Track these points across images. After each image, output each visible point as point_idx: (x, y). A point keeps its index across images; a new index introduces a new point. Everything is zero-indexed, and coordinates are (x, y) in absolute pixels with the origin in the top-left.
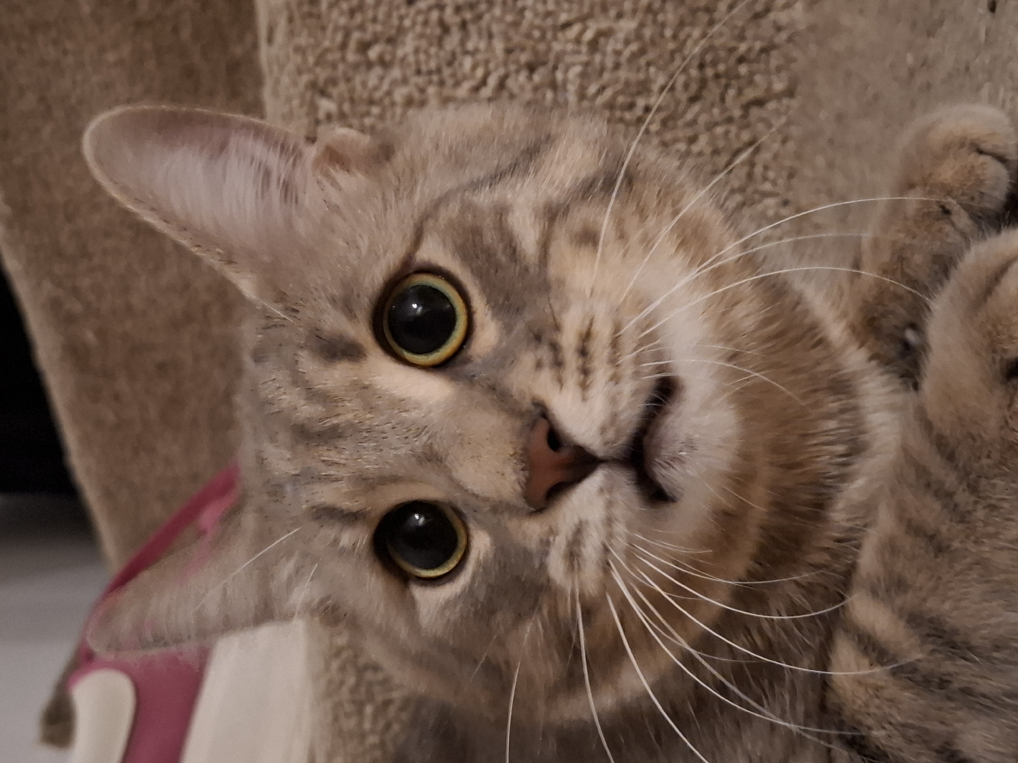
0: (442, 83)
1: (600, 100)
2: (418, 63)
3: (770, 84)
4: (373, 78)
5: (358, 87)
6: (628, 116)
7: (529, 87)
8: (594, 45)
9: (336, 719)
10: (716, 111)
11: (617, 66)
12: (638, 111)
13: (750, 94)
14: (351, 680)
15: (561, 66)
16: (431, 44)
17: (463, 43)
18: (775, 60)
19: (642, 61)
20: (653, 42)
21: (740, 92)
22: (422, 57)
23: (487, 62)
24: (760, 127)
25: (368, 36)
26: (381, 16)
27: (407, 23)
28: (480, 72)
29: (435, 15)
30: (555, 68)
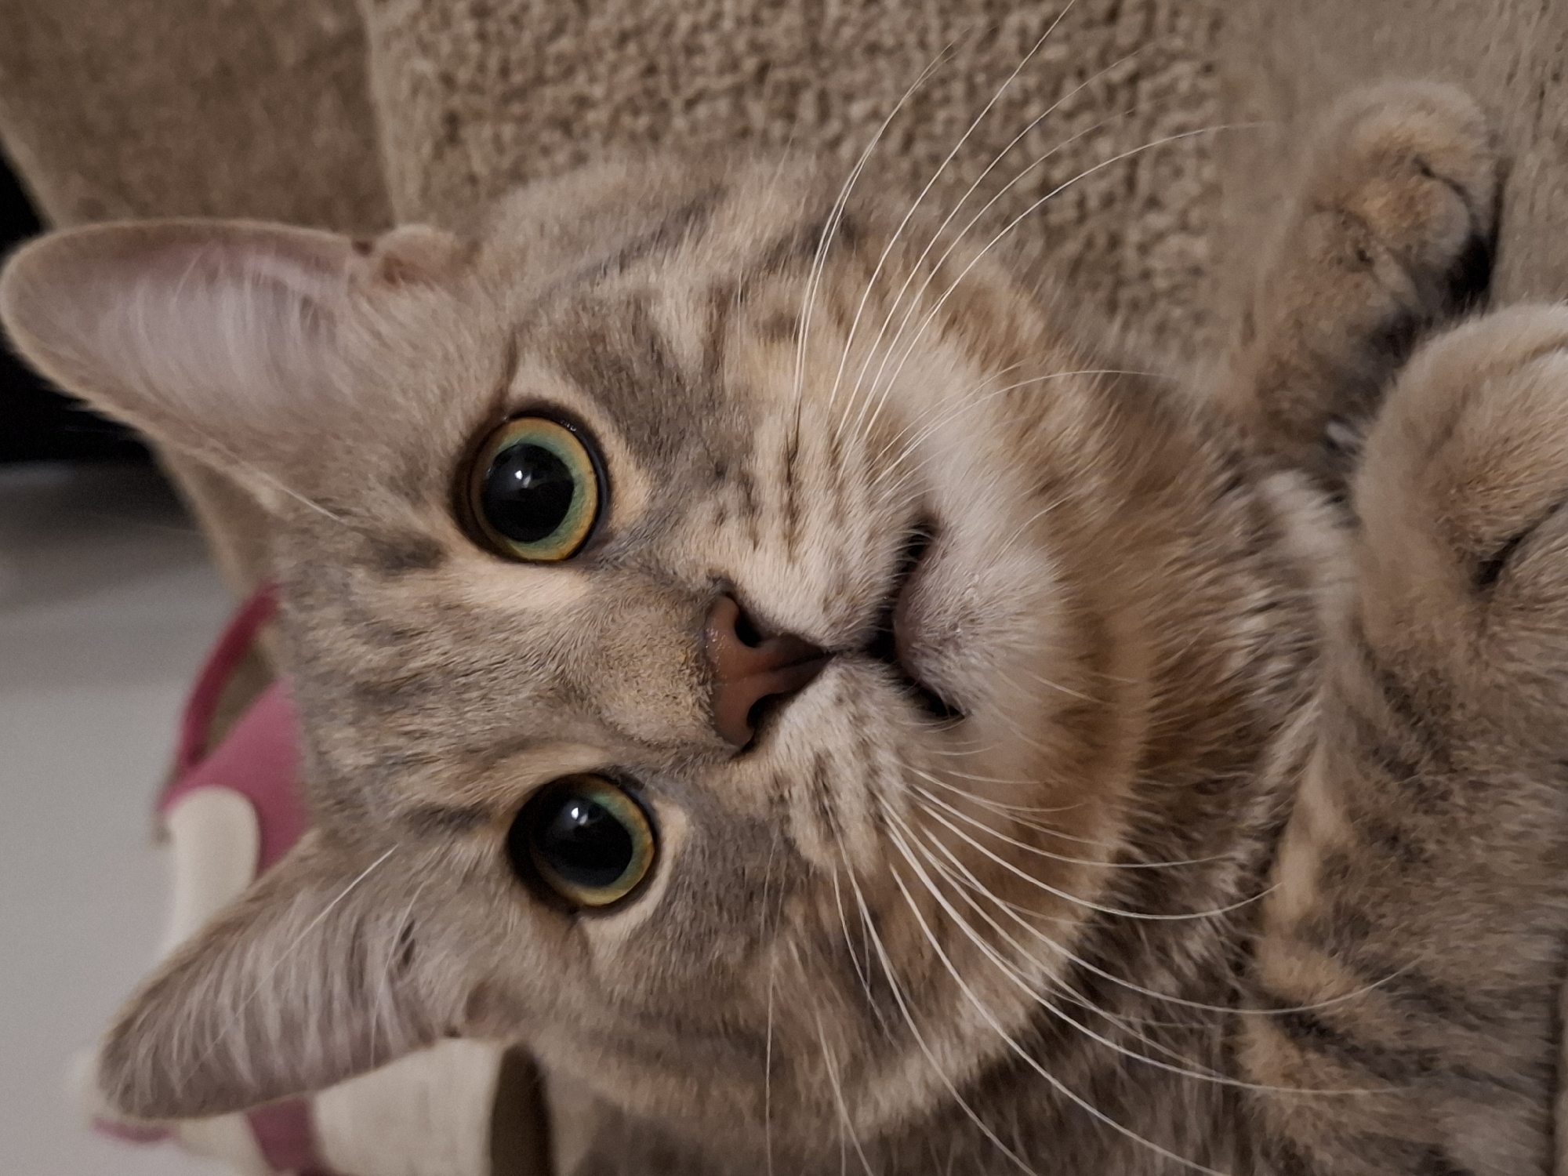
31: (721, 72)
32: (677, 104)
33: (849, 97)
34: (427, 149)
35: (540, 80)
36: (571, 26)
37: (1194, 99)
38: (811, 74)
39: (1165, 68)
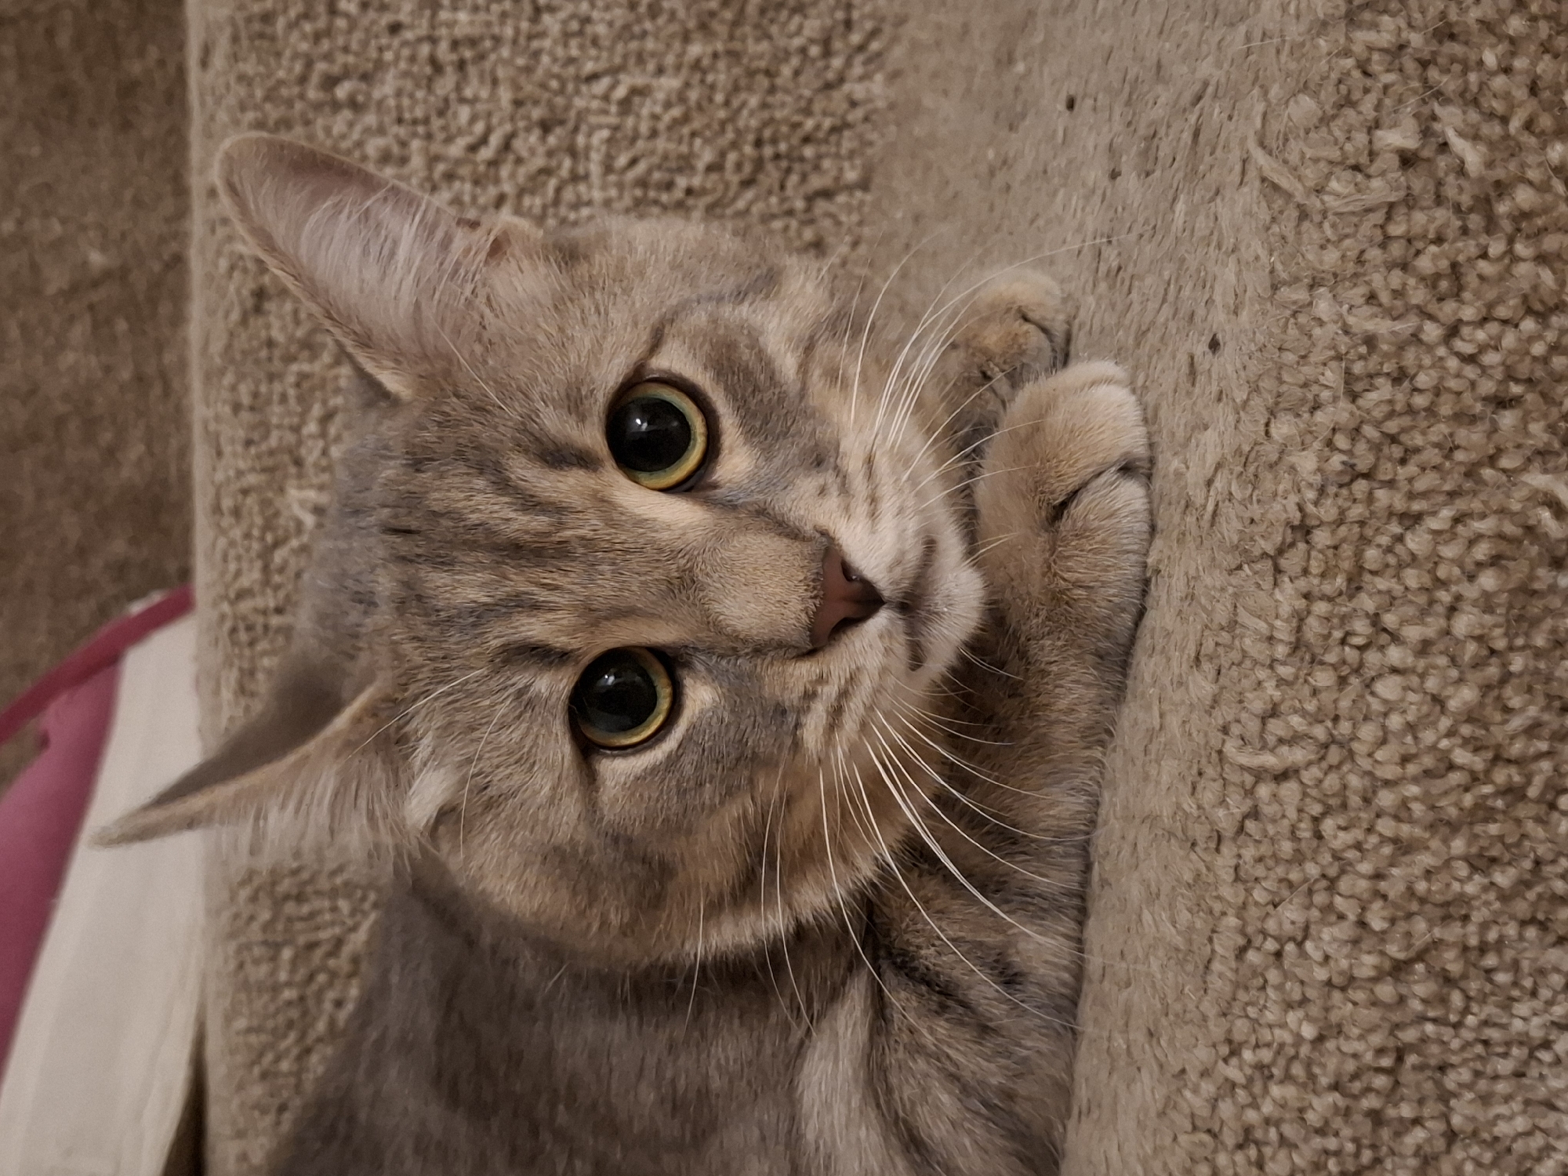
0: (429, 137)
1: (631, 175)
2: (399, 108)
3: (841, 170)
4: (339, 124)
5: (320, 133)
6: (664, 197)
7: (541, 150)
8: (626, 105)
10: (774, 200)
11: (654, 134)
12: (678, 194)
13: (816, 182)
15: (584, 128)
16: (418, 86)
17: (458, 88)
18: (848, 142)
19: (686, 130)
20: (700, 107)
21: (804, 178)
22: (406, 102)
23: (489, 114)
24: (827, 223)
25: (336, 69)
26: (354, 46)
27: (388, 56)
28: (479, 128)
29: (425, 50)
30: (576, 130)
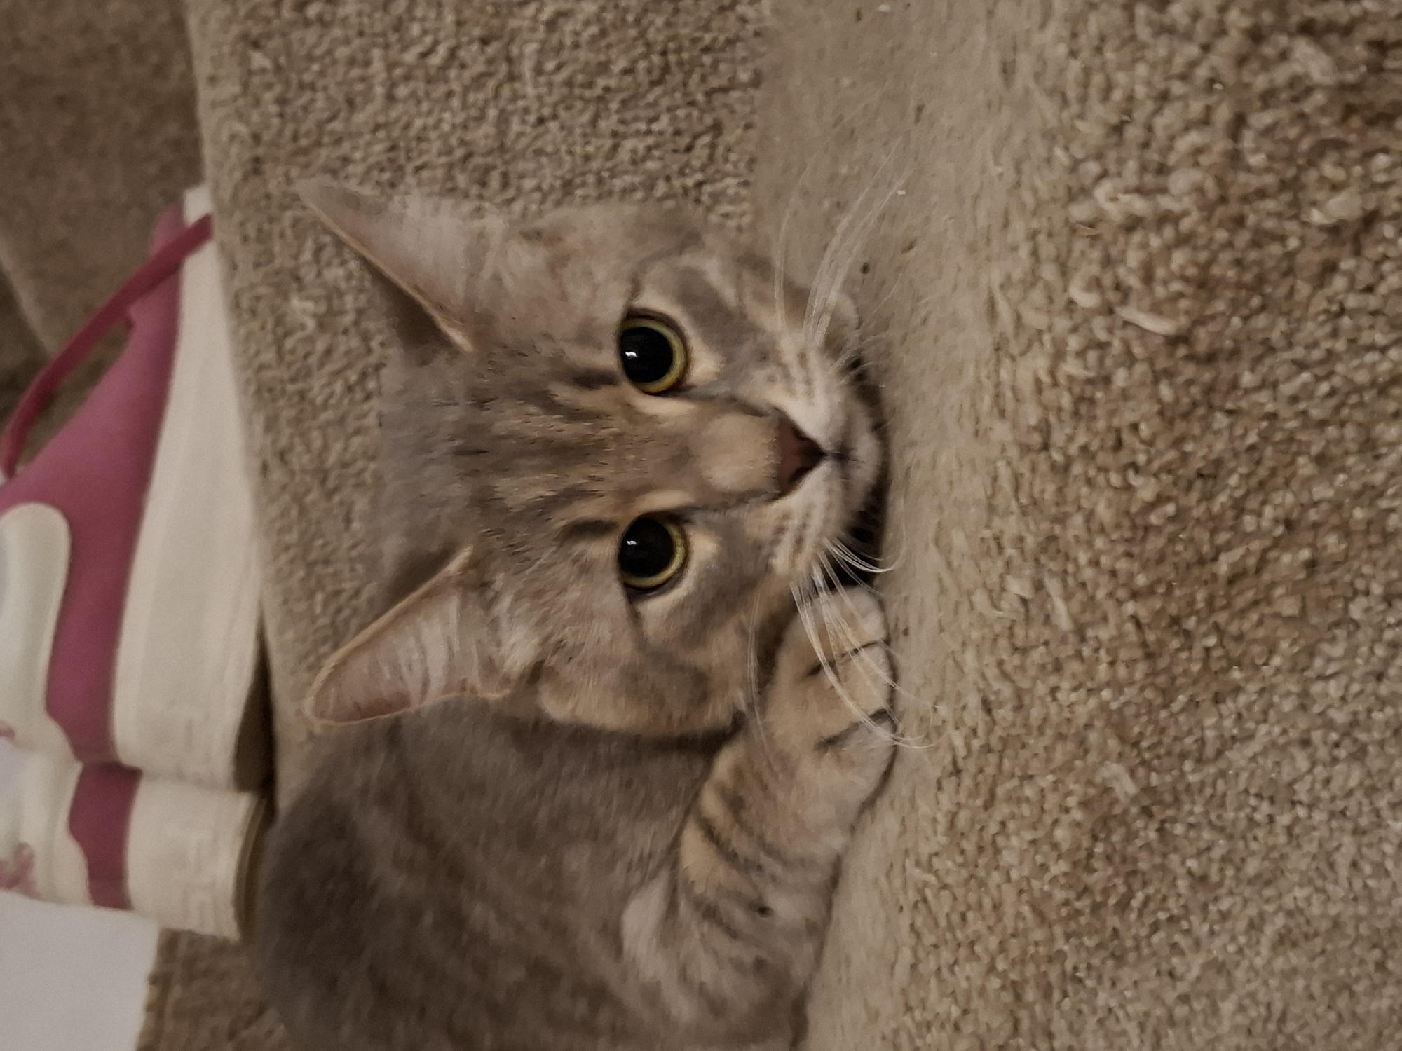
0: (387, 47)
1: (558, 77)
2: (361, 24)
3: (735, 72)
4: (311, 36)
5: (296, 46)
6: (588, 93)
7: (482, 59)
8: (552, 25)
9: (285, 602)
10: (678, 95)
11: (576, 46)
12: (598, 91)
13: (714, 82)
14: (301, 573)
15: (518, 41)
16: (375, 8)
17: (410, 10)
18: (740, 51)
19: (603, 43)
20: (615, 26)
21: (703, 79)
22: (366, 20)
23: (437, 30)
24: (724, 111)
28: (428, 40)
30: (511, 41)
31: (440, 154)
32: (409, 168)
33: (522, 176)
34: (238, 175)
35: (318, 144)
36: (342, 115)
37: (735, 200)
38: (499, 162)
39: (722, 179)
